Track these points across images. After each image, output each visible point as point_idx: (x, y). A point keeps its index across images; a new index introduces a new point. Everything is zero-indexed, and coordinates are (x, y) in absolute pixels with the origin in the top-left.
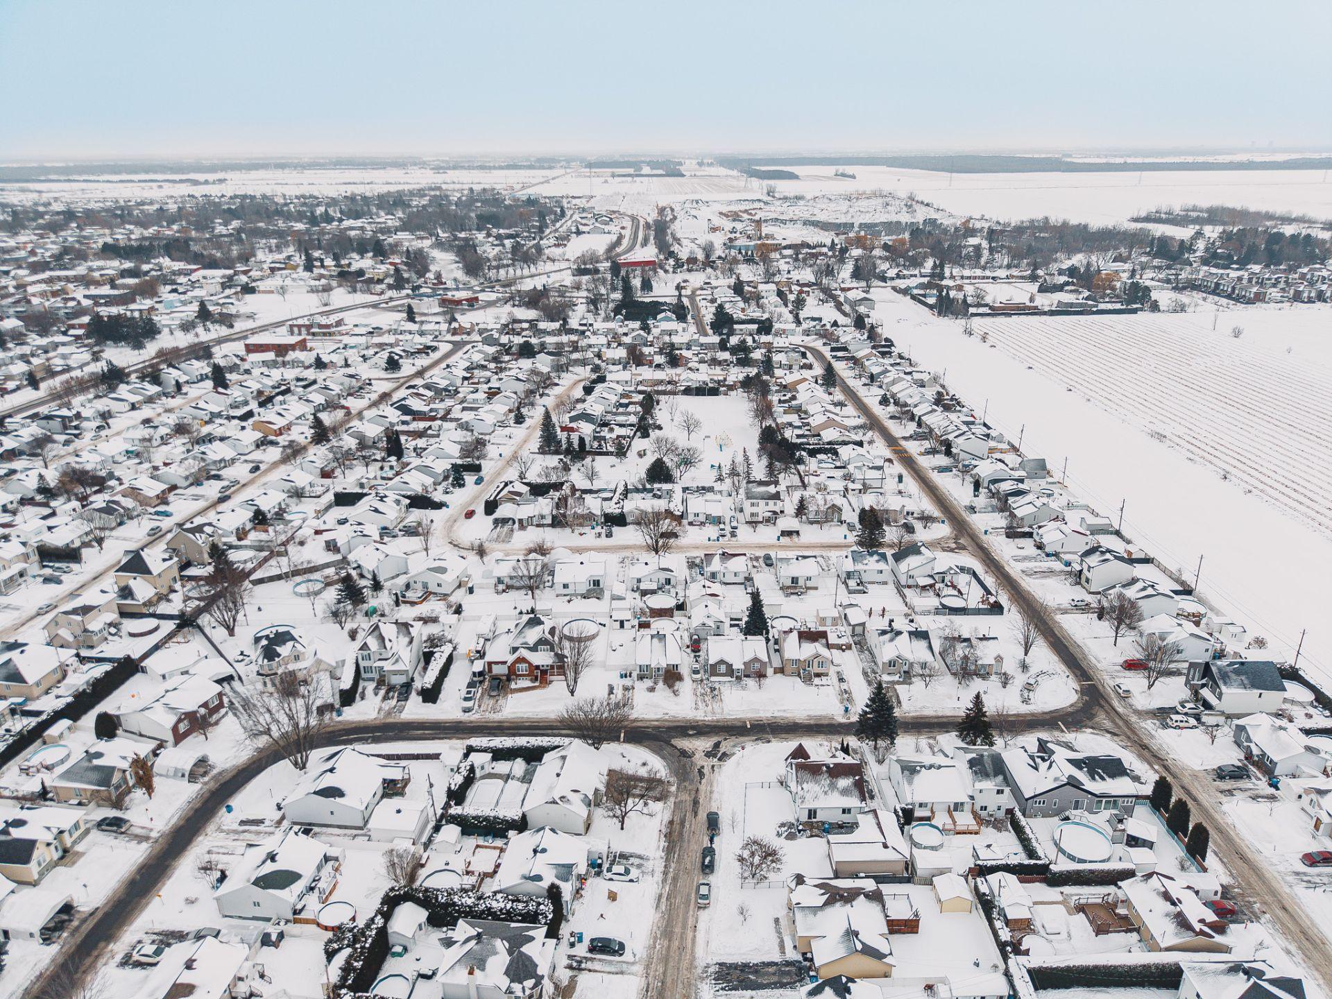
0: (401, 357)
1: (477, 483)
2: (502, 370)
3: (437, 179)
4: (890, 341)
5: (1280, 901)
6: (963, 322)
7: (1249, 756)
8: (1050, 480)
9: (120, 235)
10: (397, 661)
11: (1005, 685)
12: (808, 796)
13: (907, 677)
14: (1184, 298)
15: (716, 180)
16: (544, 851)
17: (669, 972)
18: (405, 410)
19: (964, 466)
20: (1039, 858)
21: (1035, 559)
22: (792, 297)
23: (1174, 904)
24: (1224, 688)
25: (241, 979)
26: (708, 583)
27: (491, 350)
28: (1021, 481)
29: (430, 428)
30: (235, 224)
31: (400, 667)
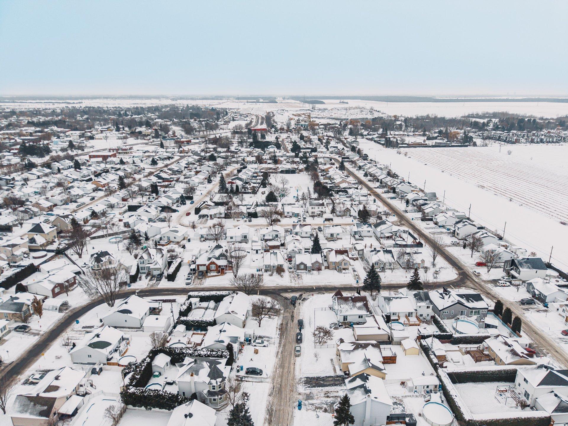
0: (158, 160)
1: (191, 203)
2: (202, 165)
3: (173, 103)
4: (367, 155)
5: (554, 349)
6: (397, 149)
7: (534, 295)
8: (438, 201)
9: (35, 120)
10: (156, 264)
11: (426, 272)
12: (343, 310)
13: (383, 269)
14: (487, 141)
15: (291, 104)
16: (224, 331)
17: (283, 381)
18: (159, 177)
19: (402, 196)
20: (448, 332)
21: (434, 228)
22: (324, 141)
23: (509, 346)
24: (521, 269)
25: (81, 386)
26: (294, 236)
27: (197, 158)
28: (426, 200)
29: (170, 184)
30: (86, 116)
31: (157, 266)
